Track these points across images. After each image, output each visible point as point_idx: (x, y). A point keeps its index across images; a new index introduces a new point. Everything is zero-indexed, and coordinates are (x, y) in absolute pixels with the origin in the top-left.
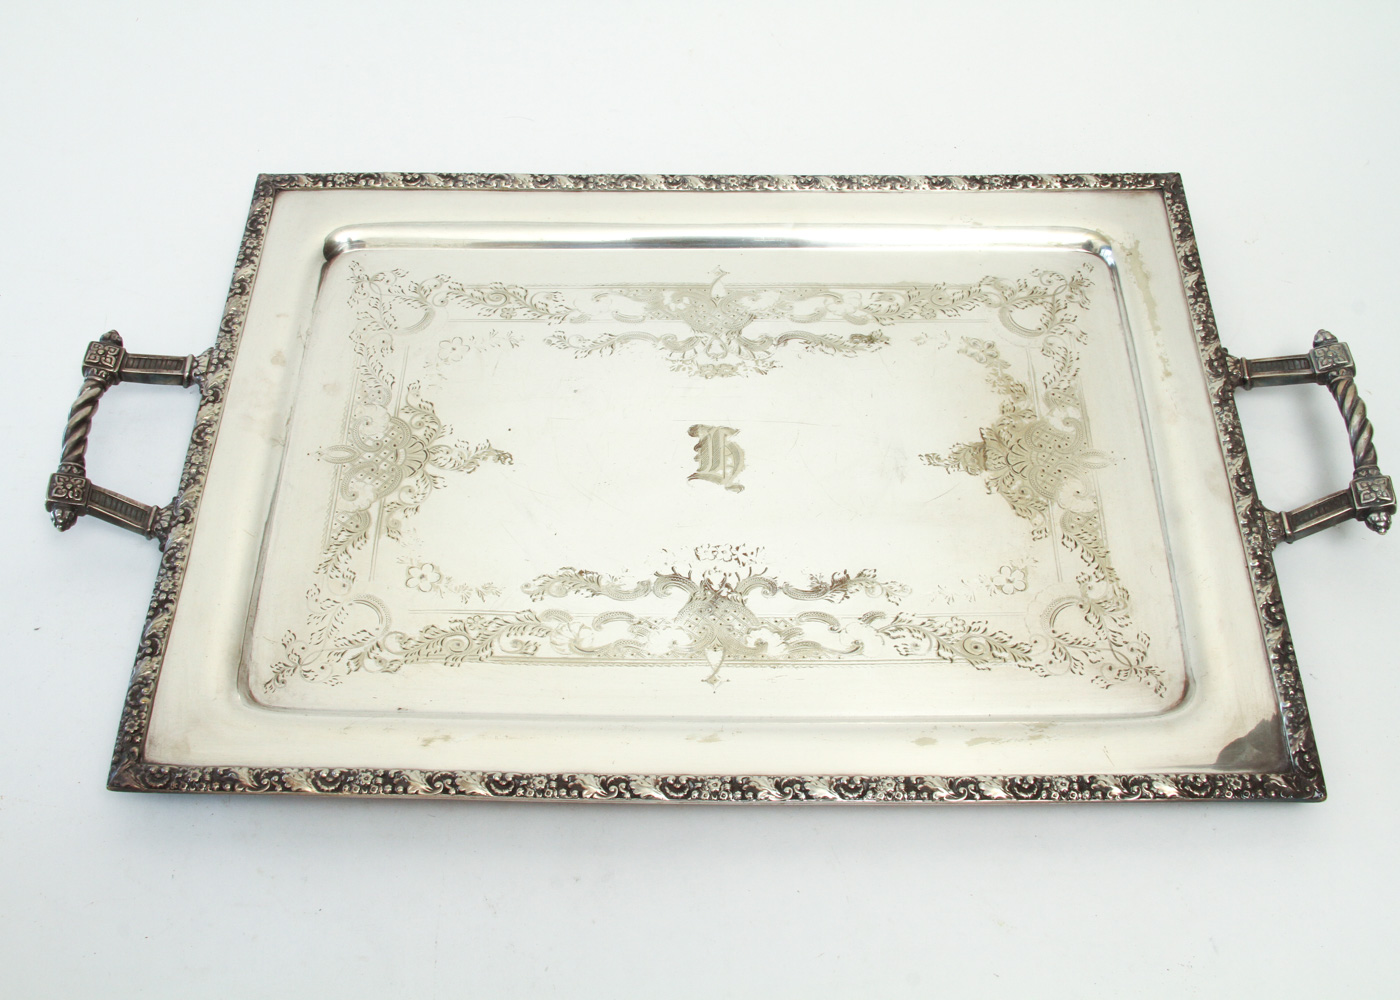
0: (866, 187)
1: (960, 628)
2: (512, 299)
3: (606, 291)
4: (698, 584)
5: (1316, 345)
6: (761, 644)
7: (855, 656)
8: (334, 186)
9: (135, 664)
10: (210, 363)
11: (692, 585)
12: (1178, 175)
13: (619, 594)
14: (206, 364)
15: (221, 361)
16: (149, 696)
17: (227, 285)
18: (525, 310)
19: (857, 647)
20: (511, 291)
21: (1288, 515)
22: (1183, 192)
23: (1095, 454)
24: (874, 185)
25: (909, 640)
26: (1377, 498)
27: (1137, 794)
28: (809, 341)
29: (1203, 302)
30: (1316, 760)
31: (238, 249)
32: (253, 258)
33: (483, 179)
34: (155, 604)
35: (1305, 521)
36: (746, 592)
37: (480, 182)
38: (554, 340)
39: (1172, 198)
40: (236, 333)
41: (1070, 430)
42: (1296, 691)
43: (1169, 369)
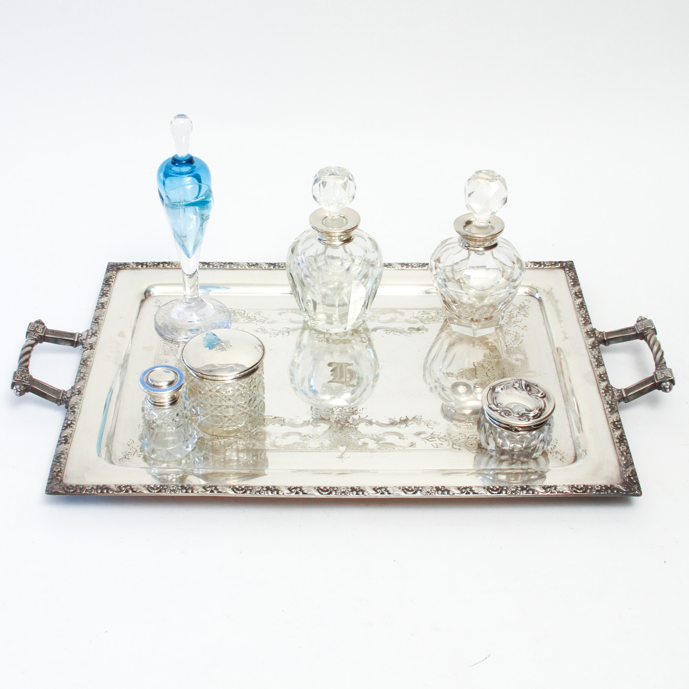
0: (416, 267)
1: (464, 437)
2: (237, 314)
3: (285, 311)
4: (333, 421)
5: (637, 322)
6: (365, 444)
7: (412, 448)
8: (147, 267)
9: (57, 446)
10: (88, 335)
11: (331, 422)
12: (572, 261)
13: (294, 425)
14: (86, 335)
15: (93, 334)
16: (65, 458)
17: (95, 305)
18: (244, 319)
19: (412, 445)
20: (236, 311)
21: (625, 390)
22: (575, 268)
23: (531, 372)
24: (420, 266)
25: (438, 442)
26: (665, 376)
27: (549, 492)
28: (387, 330)
29: (584, 310)
30: (637, 479)
31: (100, 291)
32: (107, 295)
33: (222, 264)
34: (66, 425)
35: (633, 391)
36: (358, 425)
37: (221, 265)
38: (259, 330)
39: (569, 270)
40: (100, 323)
41: (518, 363)
42: (627, 453)
43: (567, 336)
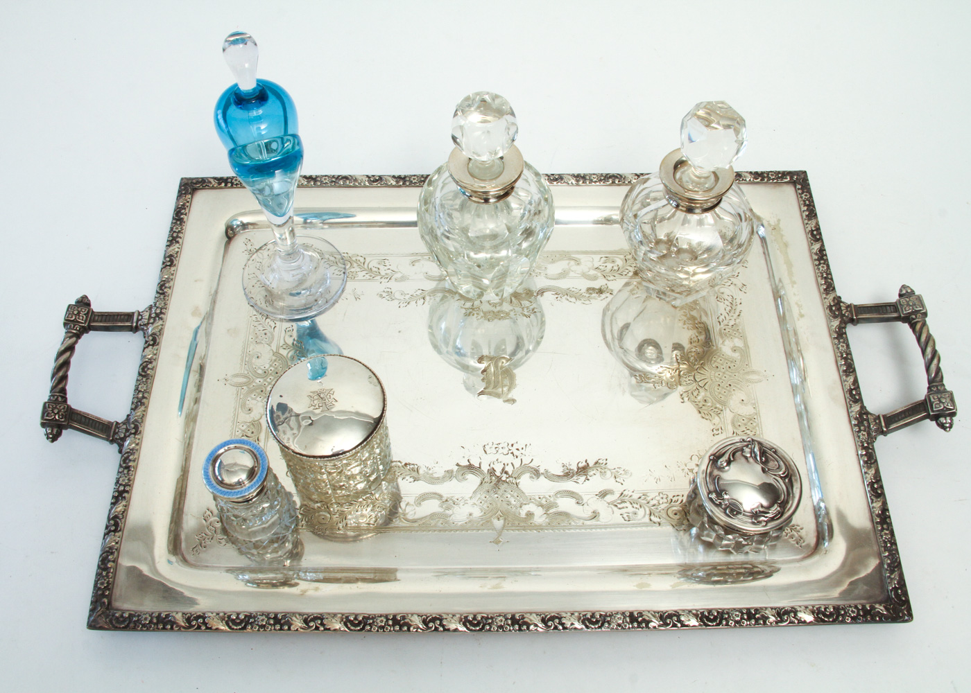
0: (595, 182)
1: (665, 500)
2: (355, 265)
3: (419, 258)
4: (486, 471)
5: (900, 295)
6: (530, 515)
7: (593, 522)
8: (232, 185)
9: (104, 538)
10: (150, 317)
11: (482, 473)
12: (805, 172)
13: (433, 480)
14: (147, 317)
15: (157, 315)
16: (114, 561)
17: (161, 259)
18: (364, 273)
19: (595, 515)
20: (354, 259)
21: (884, 416)
22: (809, 185)
23: (753, 372)
24: (601, 180)
25: (630, 509)
26: (944, 407)
27: (787, 620)
28: (559, 293)
29: (824, 264)
30: (905, 593)
31: (168, 233)
32: (178, 239)
33: (334, 180)
34: (116, 494)
35: (896, 422)
36: (518, 477)
37: (332, 182)
38: (384, 295)
39: (801, 189)
40: (167, 294)
41: (736, 355)
42: (892, 544)
43: (803, 312)
